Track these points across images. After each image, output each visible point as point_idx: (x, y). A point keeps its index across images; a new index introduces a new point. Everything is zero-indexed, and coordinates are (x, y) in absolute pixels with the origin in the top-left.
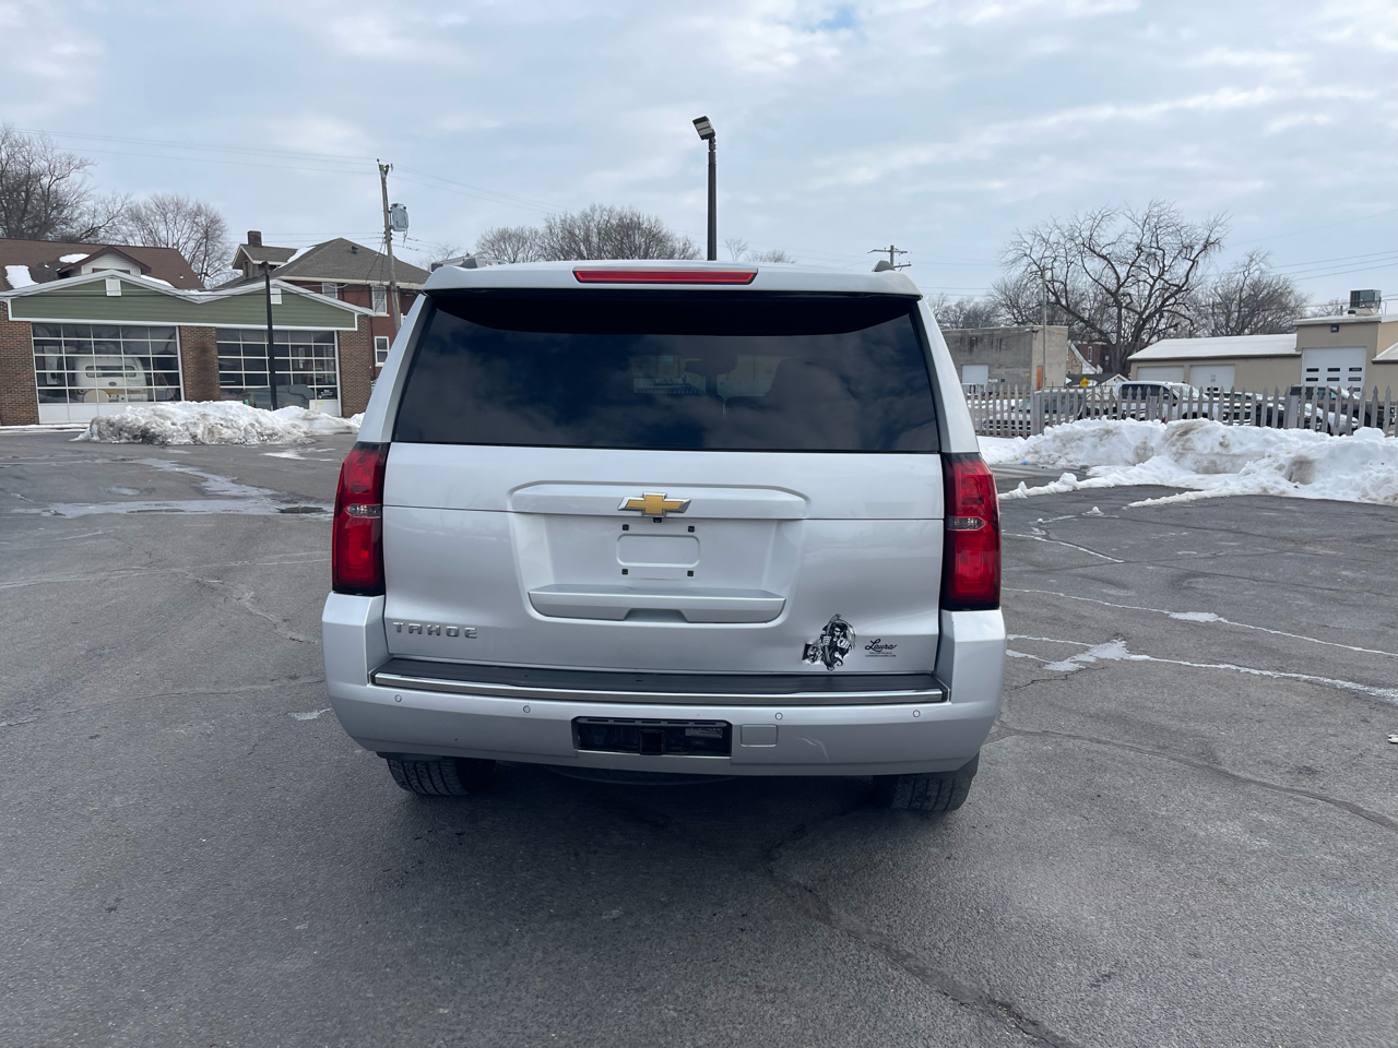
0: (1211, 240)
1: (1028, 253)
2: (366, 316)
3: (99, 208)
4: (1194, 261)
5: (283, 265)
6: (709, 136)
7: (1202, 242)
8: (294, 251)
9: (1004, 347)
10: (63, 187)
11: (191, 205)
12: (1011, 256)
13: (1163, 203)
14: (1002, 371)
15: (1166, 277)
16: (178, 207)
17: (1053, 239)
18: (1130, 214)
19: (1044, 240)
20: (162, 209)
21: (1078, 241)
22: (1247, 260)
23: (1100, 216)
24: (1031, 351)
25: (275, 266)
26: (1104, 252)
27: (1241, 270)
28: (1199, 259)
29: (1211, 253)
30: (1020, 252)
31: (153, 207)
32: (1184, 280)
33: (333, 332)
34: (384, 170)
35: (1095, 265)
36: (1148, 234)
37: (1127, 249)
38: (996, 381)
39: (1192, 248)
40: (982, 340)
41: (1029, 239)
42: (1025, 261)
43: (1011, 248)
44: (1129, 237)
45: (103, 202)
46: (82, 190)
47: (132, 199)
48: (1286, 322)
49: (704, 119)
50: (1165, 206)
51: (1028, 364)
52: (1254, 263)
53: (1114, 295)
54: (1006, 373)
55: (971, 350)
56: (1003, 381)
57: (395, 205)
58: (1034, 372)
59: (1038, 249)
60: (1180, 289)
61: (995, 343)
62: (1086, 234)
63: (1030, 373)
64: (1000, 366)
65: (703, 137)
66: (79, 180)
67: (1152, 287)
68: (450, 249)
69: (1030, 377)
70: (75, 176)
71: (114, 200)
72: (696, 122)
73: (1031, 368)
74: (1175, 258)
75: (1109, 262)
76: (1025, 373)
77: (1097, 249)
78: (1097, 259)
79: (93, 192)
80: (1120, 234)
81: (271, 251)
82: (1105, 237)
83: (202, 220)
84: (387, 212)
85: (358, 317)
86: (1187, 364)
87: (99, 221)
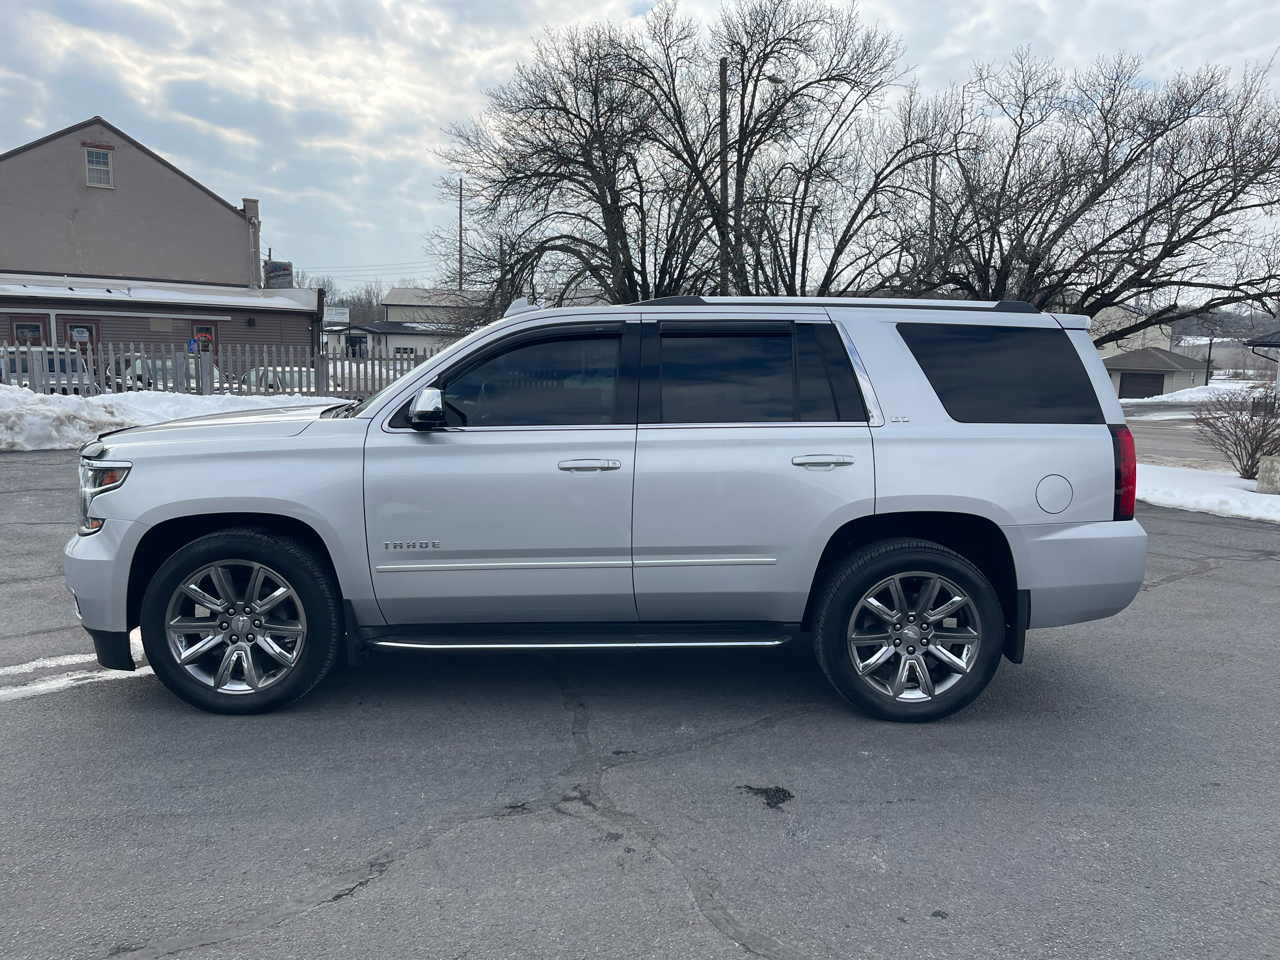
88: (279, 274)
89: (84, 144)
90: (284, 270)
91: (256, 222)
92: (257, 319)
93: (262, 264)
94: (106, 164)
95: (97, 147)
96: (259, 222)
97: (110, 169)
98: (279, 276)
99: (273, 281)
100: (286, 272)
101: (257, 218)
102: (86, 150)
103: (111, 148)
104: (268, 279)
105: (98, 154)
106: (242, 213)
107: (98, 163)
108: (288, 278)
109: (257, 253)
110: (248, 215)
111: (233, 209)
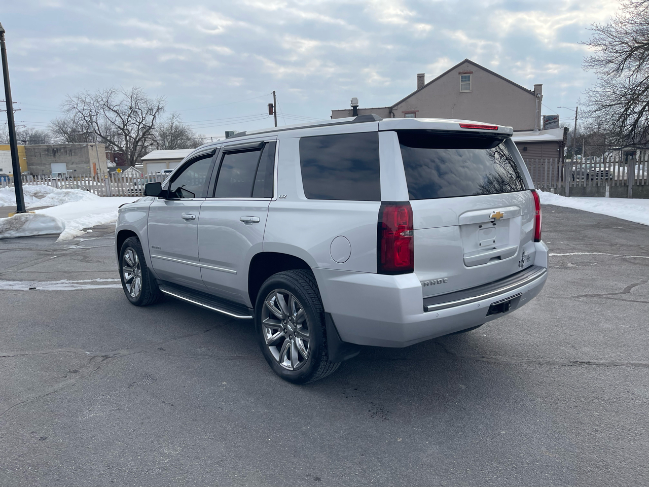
0: (160, 107)
1: (76, 106)
4: (154, 116)
7: (156, 108)
9: (73, 154)
12: (66, 108)
13: (138, 88)
14: (74, 166)
15: (144, 122)
17: (87, 100)
18: (124, 93)
19: (83, 101)
21: (102, 103)
22: (172, 116)
23: (110, 92)
24: (88, 155)
26: (115, 109)
27: (170, 121)
28: (156, 115)
29: (161, 113)
30: (71, 106)
32: (151, 124)
35: (112, 115)
36: (134, 103)
37: (125, 108)
38: (72, 171)
39: (152, 110)
40: (60, 150)
41: (75, 100)
42: (75, 111)
43: (66, 103)
44: (125, 103)
48: (189, 143)
50: (139, 90)
51: (88, 162)
52: (174, 118)
53: (123, 129)
54: (77, 167)
55: (54, 155)
56: (75, 170)
58: (92, 166)
59: (81, 105)
60: (150, 128)
61: (68, 152)
62: (105, 100)
63: (90, 166)
64: (73, 163)
67: (139, 126)
69: (90, 169)
73: (90, 164)
74: (146, 114)
75: (118, 114)
76: (87, 166)
77: (112, 107)
78: (112, 112)
80: (121, 100)
82: (115, 101)
86: (167, 161)
88: (551, 121)
89: (460, 73)
90: (554, 119)
91: (540, 96)
92: (529, 147)
93: (542, 118)
94: (469, 80)
95: (465, 73)
96: (542, 96)
97: (470, 83)
98: (551, 123)
99: (548, 126)
100: (555, 120)
101: (541, 93)
102: (460, 76)
103: (472, 73)
104: (544, 126)
105: (465, 77)
106: (533, 93)
107: (465, 81)
108: (556, 123)
109: (539, 112)
110: (536, 94)
111: (529, 92)
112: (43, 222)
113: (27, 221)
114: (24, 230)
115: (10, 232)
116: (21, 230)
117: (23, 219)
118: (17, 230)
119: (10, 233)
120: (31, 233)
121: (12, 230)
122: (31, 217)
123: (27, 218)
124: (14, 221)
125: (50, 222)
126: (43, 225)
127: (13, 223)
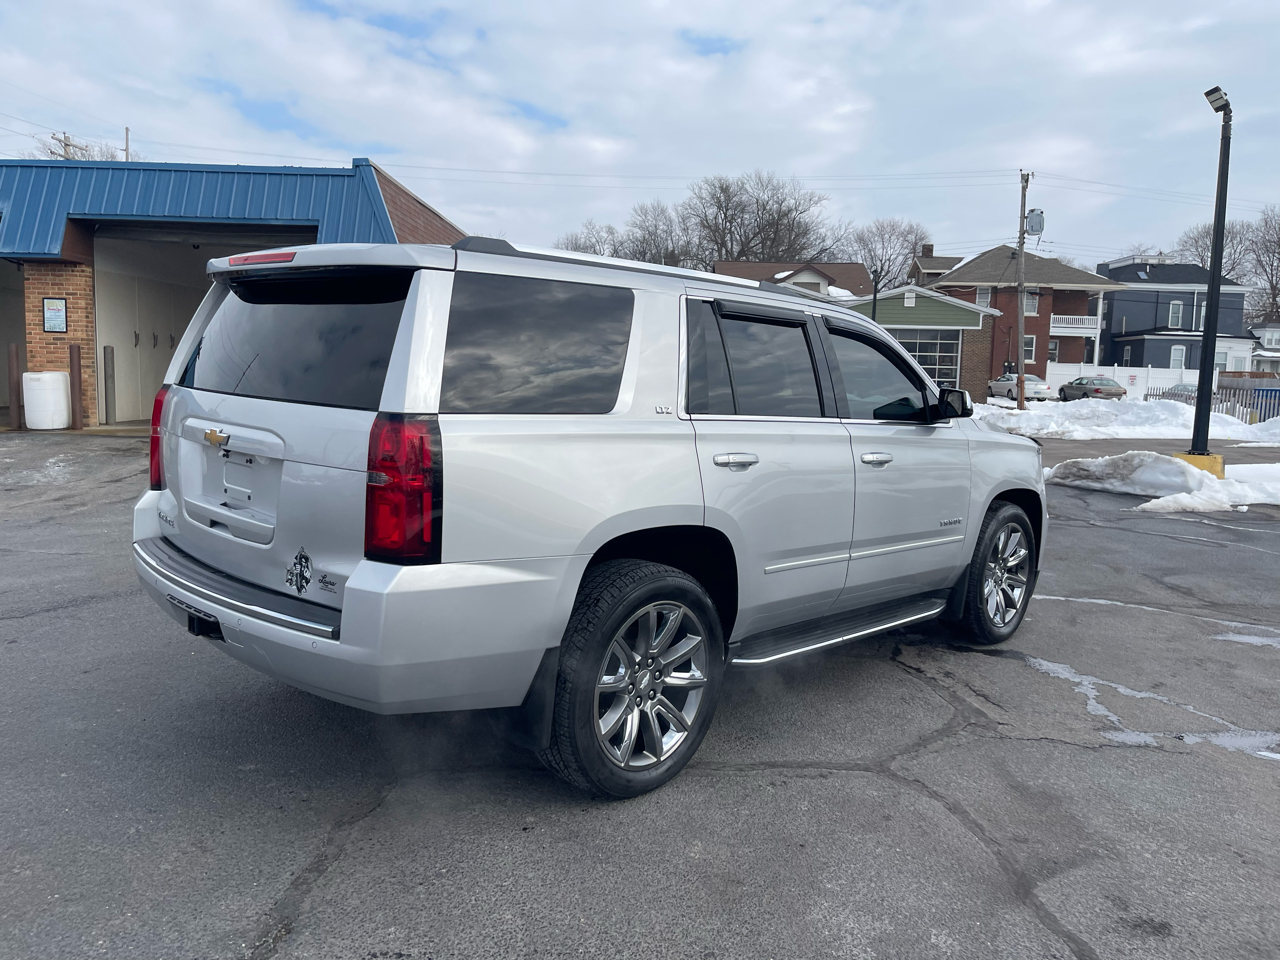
2: (992, 315)
3: (829, 234)
5: (948, 272)
6: (1224, 108)
8: (960, 260)
10: (805, 218)
11: (904, 226)
16: (893, 227)
20: (881, 231)
25: (940, 274)
31: (874, 230)
33: (958, 331)
34: (1025, 179)
45: (832, 229)
46: (819, 220)
47: (853, 225)
49: (1217, 90)
57: (1032, 211)
65: (1217, 110)
66: (816, 213)
68: (1142, 249)
70: (814, 210)
71: (840, 226)
72: (1208, 94)
79: (826, 222)
81: (940, 260)
83: (911, 238)
84: (1023, 217)
85: (984, 316)
87: (828, 243)
112: (1164, 473)
113: (1140, 466)
114: (1133, 483)
115: (1112, 480)
116: (1128, 481)
117: (1136, 461)
118: (1123, 480)
119: (1111, 484)
120: (1143, 490)
121: (1115, 478)
122: (1150, 460)
123: (1142, 460)
124: (1121, 462)
125: (1176, 475)
126: (1163, 478)
127: (1118, 466)
